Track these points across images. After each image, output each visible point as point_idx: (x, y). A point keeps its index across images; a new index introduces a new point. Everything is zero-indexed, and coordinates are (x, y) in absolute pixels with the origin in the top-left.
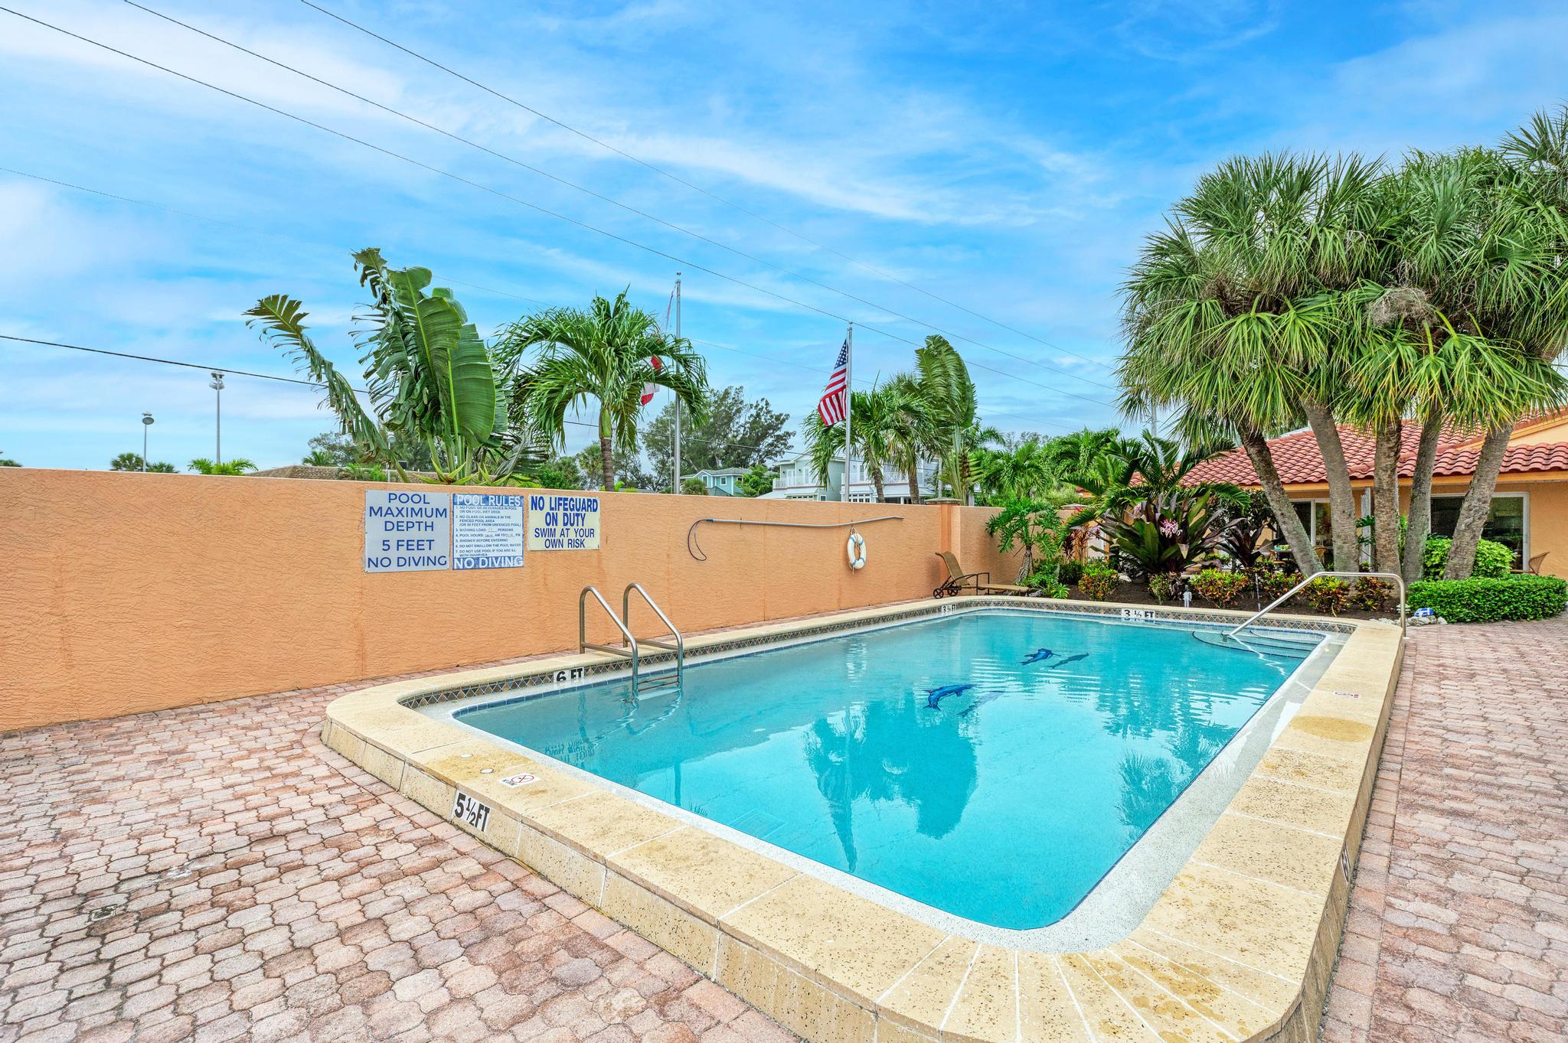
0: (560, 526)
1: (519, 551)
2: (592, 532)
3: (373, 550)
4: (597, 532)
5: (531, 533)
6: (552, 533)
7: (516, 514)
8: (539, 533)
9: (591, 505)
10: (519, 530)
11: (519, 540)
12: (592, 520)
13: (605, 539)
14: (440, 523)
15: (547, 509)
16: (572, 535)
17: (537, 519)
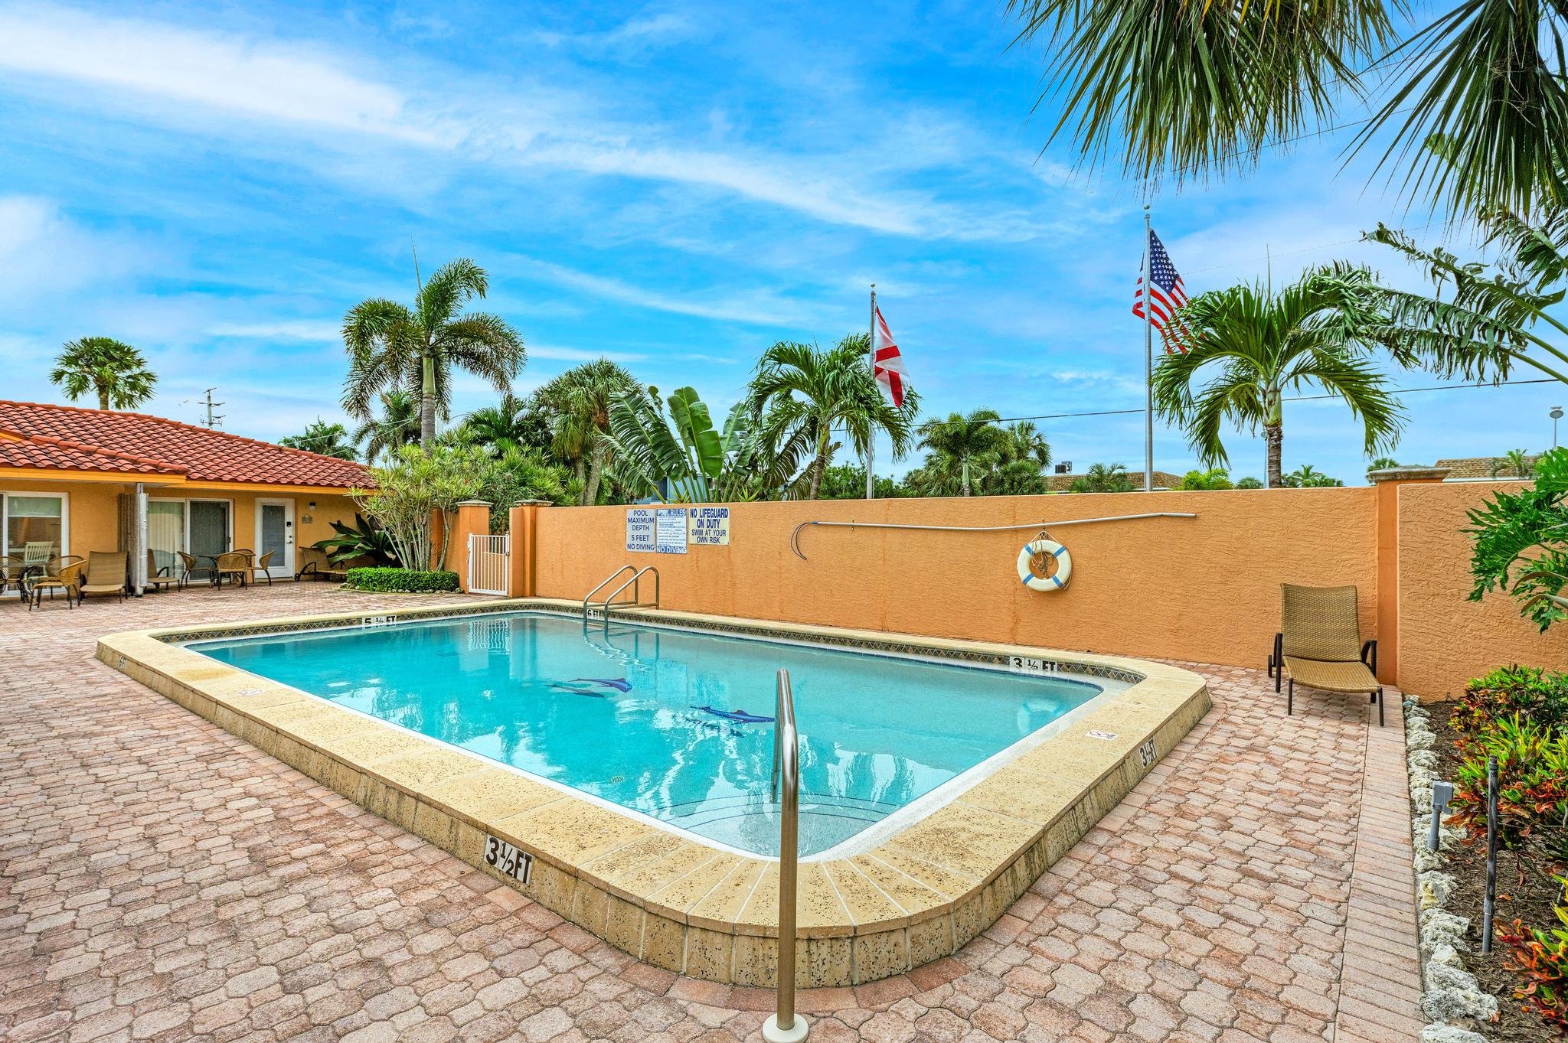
0: (705, 529)
1: (684, 545)
2: (724, 532)
3: (629, 541)
4: (727, 533)
5: (691, 533)
6: (701, 532)
7: (683, 520)
8: (695, 532)
9: (723, 513)
10: (684, 530)
11: (685, 537)
12: (725, 523)
13: (733, 538)
14: (651, 525)
15: (698, 517)
16: (712, 535)
17: (693, 523)
